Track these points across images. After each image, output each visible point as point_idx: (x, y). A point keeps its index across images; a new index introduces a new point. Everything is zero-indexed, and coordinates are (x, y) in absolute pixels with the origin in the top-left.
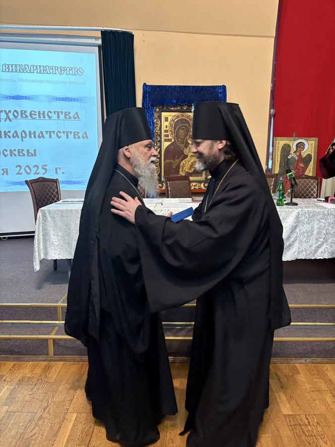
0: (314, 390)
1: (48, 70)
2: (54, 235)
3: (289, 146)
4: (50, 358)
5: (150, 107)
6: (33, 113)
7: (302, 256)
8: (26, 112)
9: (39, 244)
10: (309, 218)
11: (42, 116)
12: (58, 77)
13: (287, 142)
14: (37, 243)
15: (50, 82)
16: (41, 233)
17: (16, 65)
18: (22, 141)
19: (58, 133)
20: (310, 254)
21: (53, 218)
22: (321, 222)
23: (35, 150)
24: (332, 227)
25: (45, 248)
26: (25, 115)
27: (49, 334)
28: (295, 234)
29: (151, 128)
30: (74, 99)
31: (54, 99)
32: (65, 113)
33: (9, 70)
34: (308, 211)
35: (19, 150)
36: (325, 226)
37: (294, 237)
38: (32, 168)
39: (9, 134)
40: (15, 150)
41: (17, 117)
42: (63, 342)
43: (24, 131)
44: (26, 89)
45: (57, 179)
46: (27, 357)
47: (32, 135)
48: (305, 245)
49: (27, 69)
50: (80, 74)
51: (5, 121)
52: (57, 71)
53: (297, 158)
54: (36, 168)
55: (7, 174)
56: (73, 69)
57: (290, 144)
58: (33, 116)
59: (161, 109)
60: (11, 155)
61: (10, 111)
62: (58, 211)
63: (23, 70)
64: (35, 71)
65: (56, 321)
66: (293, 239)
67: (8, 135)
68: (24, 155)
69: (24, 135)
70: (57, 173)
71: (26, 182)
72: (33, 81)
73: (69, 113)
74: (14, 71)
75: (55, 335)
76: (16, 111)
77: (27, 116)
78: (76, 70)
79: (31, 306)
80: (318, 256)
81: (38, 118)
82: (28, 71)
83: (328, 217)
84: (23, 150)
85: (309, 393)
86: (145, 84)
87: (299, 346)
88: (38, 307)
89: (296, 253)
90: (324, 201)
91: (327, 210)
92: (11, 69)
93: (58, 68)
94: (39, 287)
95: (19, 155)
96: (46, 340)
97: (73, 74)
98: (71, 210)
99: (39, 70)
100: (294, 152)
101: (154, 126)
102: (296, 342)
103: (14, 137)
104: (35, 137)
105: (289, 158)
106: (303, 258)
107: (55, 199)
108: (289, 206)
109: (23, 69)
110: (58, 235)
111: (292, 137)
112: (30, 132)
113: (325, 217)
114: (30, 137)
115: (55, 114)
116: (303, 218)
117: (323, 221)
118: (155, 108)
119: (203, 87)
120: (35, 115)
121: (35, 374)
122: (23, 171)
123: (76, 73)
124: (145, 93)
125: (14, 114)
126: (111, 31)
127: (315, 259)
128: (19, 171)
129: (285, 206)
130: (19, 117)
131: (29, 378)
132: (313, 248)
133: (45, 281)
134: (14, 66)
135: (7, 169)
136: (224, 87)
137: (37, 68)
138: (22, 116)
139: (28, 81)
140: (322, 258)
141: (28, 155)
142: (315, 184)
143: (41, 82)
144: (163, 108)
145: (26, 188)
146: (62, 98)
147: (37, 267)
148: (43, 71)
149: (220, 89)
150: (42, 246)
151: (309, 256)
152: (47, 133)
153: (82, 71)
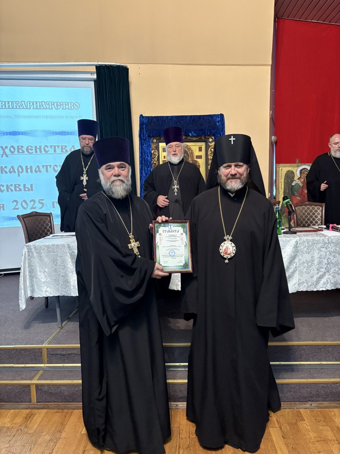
0: (320, 439)
1: (44, 105)
2: (40, 271)
3: (292, 172)
4: (32, 406)
5: (147, 138)
6: (30, 148)
7: (303, 288)
8: (22, 147)
9: (25, 281)
10: (308, 247)
11: (38, 150)
12: (54, 112)
13: (290, 169)
14: (22, 280)
15: (47, 117)
16: (27, 270)
17: (12, 102)
18: (19, 175)
19: (55, 167)
20: (311, 285)
21: (39, 253)
22: (321, 251)
23: (32, 185)
24: (334, 256)
25: (32, 286)
26: (22, 150)
27: (31, 379)
28: (295, 265)
29: (149, 159)
30: (71, 132)
31: (50, 133)
32: (62, 146)
33: (5, 107)
34: (307, 239)
35: (15, 185)
36: (326, 255)
37: (293, 267)
38: (28, 203)
39: (5, 169)
40: (11, 185)
41: (14, 152)
42: (46, 388)
43: (20, 166)
44: (23, 125)
45: (51, 213)
46: (8, 405)
47: (29, 170)
48: (305, 277)
49: (24, 105)
50: (77, 108)
51: (2, 157)
52: (53, 106)
53: (301, 185)
54: (33, 203)
55: (4, 209)
56: (70, 104)
57: (293, 170)
58: (30, 151)
59: (158, 139)
60: (8, 191)
61: (6, 147)
62: (44, 246)
63: (19, 107)
64: (32, 107)
65: (41, 364)
66: (293, 270)
67: (5, 171)
68: (20, 190)
69: (20, 170)
70: (54, 207)
71: (18, 216)
72: (29, 117)
73: (66, 147)
74: (11, 107)
75: (37, 380)
76: (12, 147)
77: (23, 152)
78: (72, 104)
79: (14, 349)
80: (321, 287)
81: (34, 153)
82: (25, 107)
83: (329, 246)
84: (19, 185)
85: (313, 443)
86: (141, 115)
87: (303, 388)
88: (22, 349)
89: (296, 285)
90: (325, 228)
91: (327, 237)
92: (7, 106)
93: (54, 103)
94: (27, 326)
95: (16, 190)
96: (29, 386)
97: (70, 108)
98: (57, 245)
99: (35, 106)
100: (298, 179)
101: (151, 156)
102: (299, 384)
103: (10, 172)
104: (31, 172)
105: (293, 184)
106: (305, 290)
107: (49, 233)
108: (287, 235)
109: (19, 105)
110: (45, 271)
111: (295, 163)
112: (27, 167)
113: (326, 246)
114: (27, 172)
115: (52, 148)
116: (302, 247)
117: (324, 249)
118: (152, 139)
119: (200, 116)
120: (31, 150)
121: (15, 423)
122: (19, 206)
123: (73, 108)
124: (141, 124)
125: (10, 149)
126: (106, 65)
127: (318, 291)
128: (16, 206)
129: (282, 235)
130: (16, 152)
131: (8, 428)
132: (315, 279)
133: (34, 320)
134: (10, 103)
135: (3, 205)
136: (222, 116)
137: (33, 104)
138: (18, 152)
139: (24, 117)
140: (324, 289)
141: (25, 190)
142: (319, 211)
143: (37, 117)
144: (160, 139)
145: (18, 224)
146: (59, 132)
147: (23, 306)
148: (40, 107)
149: (218, 118)
150: (28, 284)
151: (310, 288)
152: (44, 168)
153: (78, 105)
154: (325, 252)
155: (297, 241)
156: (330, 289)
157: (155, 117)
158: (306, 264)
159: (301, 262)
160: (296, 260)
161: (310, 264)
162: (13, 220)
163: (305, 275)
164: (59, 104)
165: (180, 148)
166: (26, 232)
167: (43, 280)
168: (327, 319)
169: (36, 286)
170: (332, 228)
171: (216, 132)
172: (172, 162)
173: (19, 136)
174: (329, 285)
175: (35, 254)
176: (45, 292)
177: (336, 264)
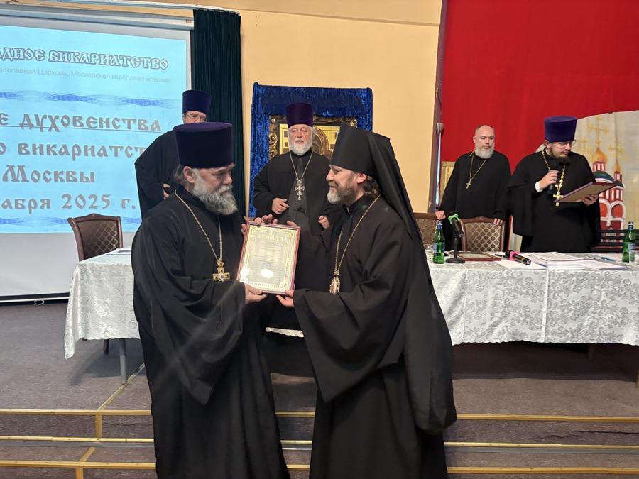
1: (116, 61)
2: (99, 302)
5: (263, 116)
6: (92, 120)
7: (470, 339)
8: (81, 118)
9: (75, 315)
10: (480, 282)
11: (104, 125)
12: (130, 71)
15: (119, 77)
16: (79, 300)
17: (69, 53)
18: (74, 159)
19: (128, 150)
20: (481, 335)
21: (98, 276)
22: (497, 288)
23: (92, 174)
24: (514, 296)
25: (85, 323)
26: (80, 123)
27: (78, 459)
28: (460, 307)
29: (264, 145)
30: (153, 101)
31: (123, 101)
32: (140, 121)
33: (59, 58)
34: (479, 272)
35: (68, 173)
36: (504, 295)
37: (459, 310)
38: (87, 199)
39: (54, 149)
40: (62, 173)
41: (67, 125)
42: (99, 473)
43: (76, 146)
44: (83, 88)
45: (119, 217)
47: (89, 152)
48: (474, 324)
49: (86, 58)
50: (164, 68)
51: (49, 131)
52: (129, 63)
54: (93, 199)
55: (49, 207)
56: (154, 60)
58: (92, 125)
59: (279, 119)
60: (56, 180)
61: (57, 117)
62: (105, 266)
63: (79, 60)
64: (98, 61)
65: (94, 437)
66: (457, 313)
67: (53, 152)
68: (75, 180)
69: (76, 152)
70: (124, 207)
71: (70, 220)
72: (94, 76)
73: (145, 121)
74: (66, 60)
75: (86, 461)
76: (66, 117)
77: (82, 125)
78: (158, 61)
79: (53, 415)
80: (495, 338)
81: (98, 128)
82: (87, 62)
83: (508, 282)
84: (74, 173)
86: (256, 84)
88: (65, 416)
89: (462, 335)
90: (504, 256)
91: (506, 270)
92: (61, 57)
93: (131, 58)
94: (76, 381)
95: (68, 180)
96: (73, 469)
97: (153, 67)
99: (102, 60)
101: (268, 142)
102: (460, 475)
103: (61, 153)
104: (93, 154)
106: (472, 341)
107: (114, 246)
108: (452, 264)
109: (79, 58)
110: (105, 303)
113: (504, 282)
114: (86, 154)
115: (124, 122)
117: (501, 287)
118: (270, 118)
119: (339, 90)
120: (95, 123)
122: (72, 203)
123: (158, 67)
124: (256, 96)
125: (62, 122)
126: (208, 10)
127: (490, 344)
128: (67, 203)
129: (445, 264)
130: (71, 125)
132: (487, 326)
134: (66, 54)
135: (48, 200)
136: (369, 91)
137: (100, 58)
138: (75, 125)
139: (86, 75)
140: (499, 341)
141: (82, 181)
142: (496, 231)
143: (105, 77)
144: (281, 118)
146: (136, 100)
147: (70, 351)
148: (110, 61)
149: (364, 93)
150: (79, 320)
151: (480, 339)
152: (111, 150)
153: (166, 64)
154: (503, 291)
155: (465, 274)
156: (506, 341)
157: (276, 87)
158: (475, 306)
159: (470, 302)
160: (463, 300)
161: (481, 306)
162: (62, 223)
163: (474, 321)
164: (138, 60)
165: (308, 133)
166: (80, 243)
167: (102, 315)
168: (501, 382)
169: (91, 324)
170: (514, 256)
171: (361, 114)
172: (295, 152)
173: (77, 102)
174: (505, 335)
175: (92, 278)
176: (105, 333)
177: (517, 307)
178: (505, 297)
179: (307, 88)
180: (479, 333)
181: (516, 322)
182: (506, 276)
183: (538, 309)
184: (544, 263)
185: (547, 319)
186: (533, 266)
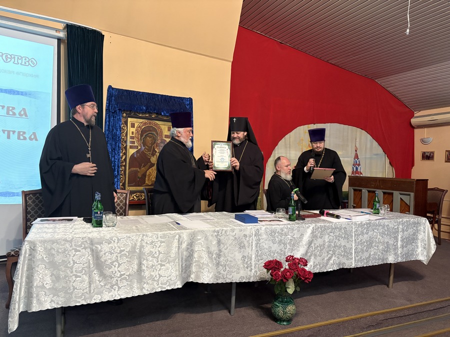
7: (316, 270)
10: (321, 232)
24: (338, 240)
28: (311, 249)
29: (118, 133)
30: (22, 92)
32: (8, 107)
34: (320, 225)
50: (33, 65)
56: (24, 59)
59: (128, 114)
66: (310, 254)
73: (13, 108)
78: (27, 60)
80: (329, 268)
83: (335, 230)
86: (110, 86)
91: (334, 224)
101: (120, 131)
116: (317, 232)
118: (122, 113)
124: (110, 96)
132: (325, 261)
136: (191, 100)
140: (332, 270)
144: (130, 114)
147: (13, 326)
149: (188, 101)
153: (35, 63)
154: (333, 237)
155: (313, 228)
156: (335, 269)
157: (126, 90)
158: (319, 248)
159: (316, 246)
160: (313, 245)
161: (322, 248)
163: (318, 258)
164: (9, 56)
170: (326, 214)
174: (335, 265)
177: (340, 247)
178: (334, 241)
179: (148, 93)
180: (321, 266)
181: (340, 256)
182: (334, 227)
183: (350, 247)
184: (349, 218)
185: (355, 252)
186: (341, 220)
